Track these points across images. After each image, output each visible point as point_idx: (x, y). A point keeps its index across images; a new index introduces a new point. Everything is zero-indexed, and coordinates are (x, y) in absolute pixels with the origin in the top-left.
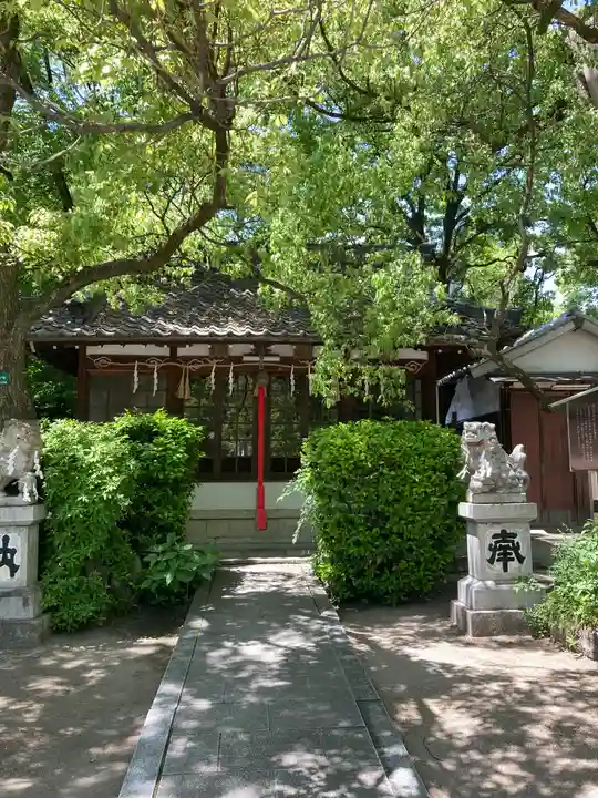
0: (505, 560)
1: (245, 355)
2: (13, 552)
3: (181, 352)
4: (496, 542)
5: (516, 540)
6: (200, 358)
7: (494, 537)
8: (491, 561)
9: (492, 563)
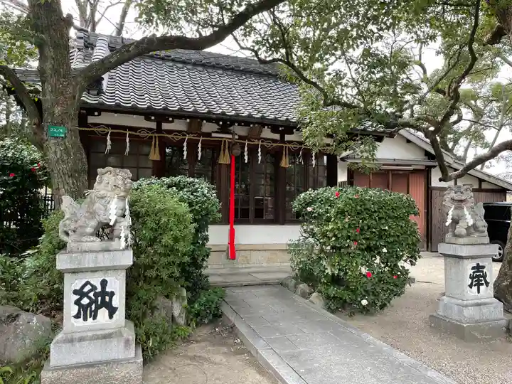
0: (479, 285)
1: (213, 132)
2: (112, 294)
3: (165, 126)
4: (474, 273)
5: (485, 270)
6: (180, 132)
7: (473, 268)
8: (471, 286)
9: (471, 288)
